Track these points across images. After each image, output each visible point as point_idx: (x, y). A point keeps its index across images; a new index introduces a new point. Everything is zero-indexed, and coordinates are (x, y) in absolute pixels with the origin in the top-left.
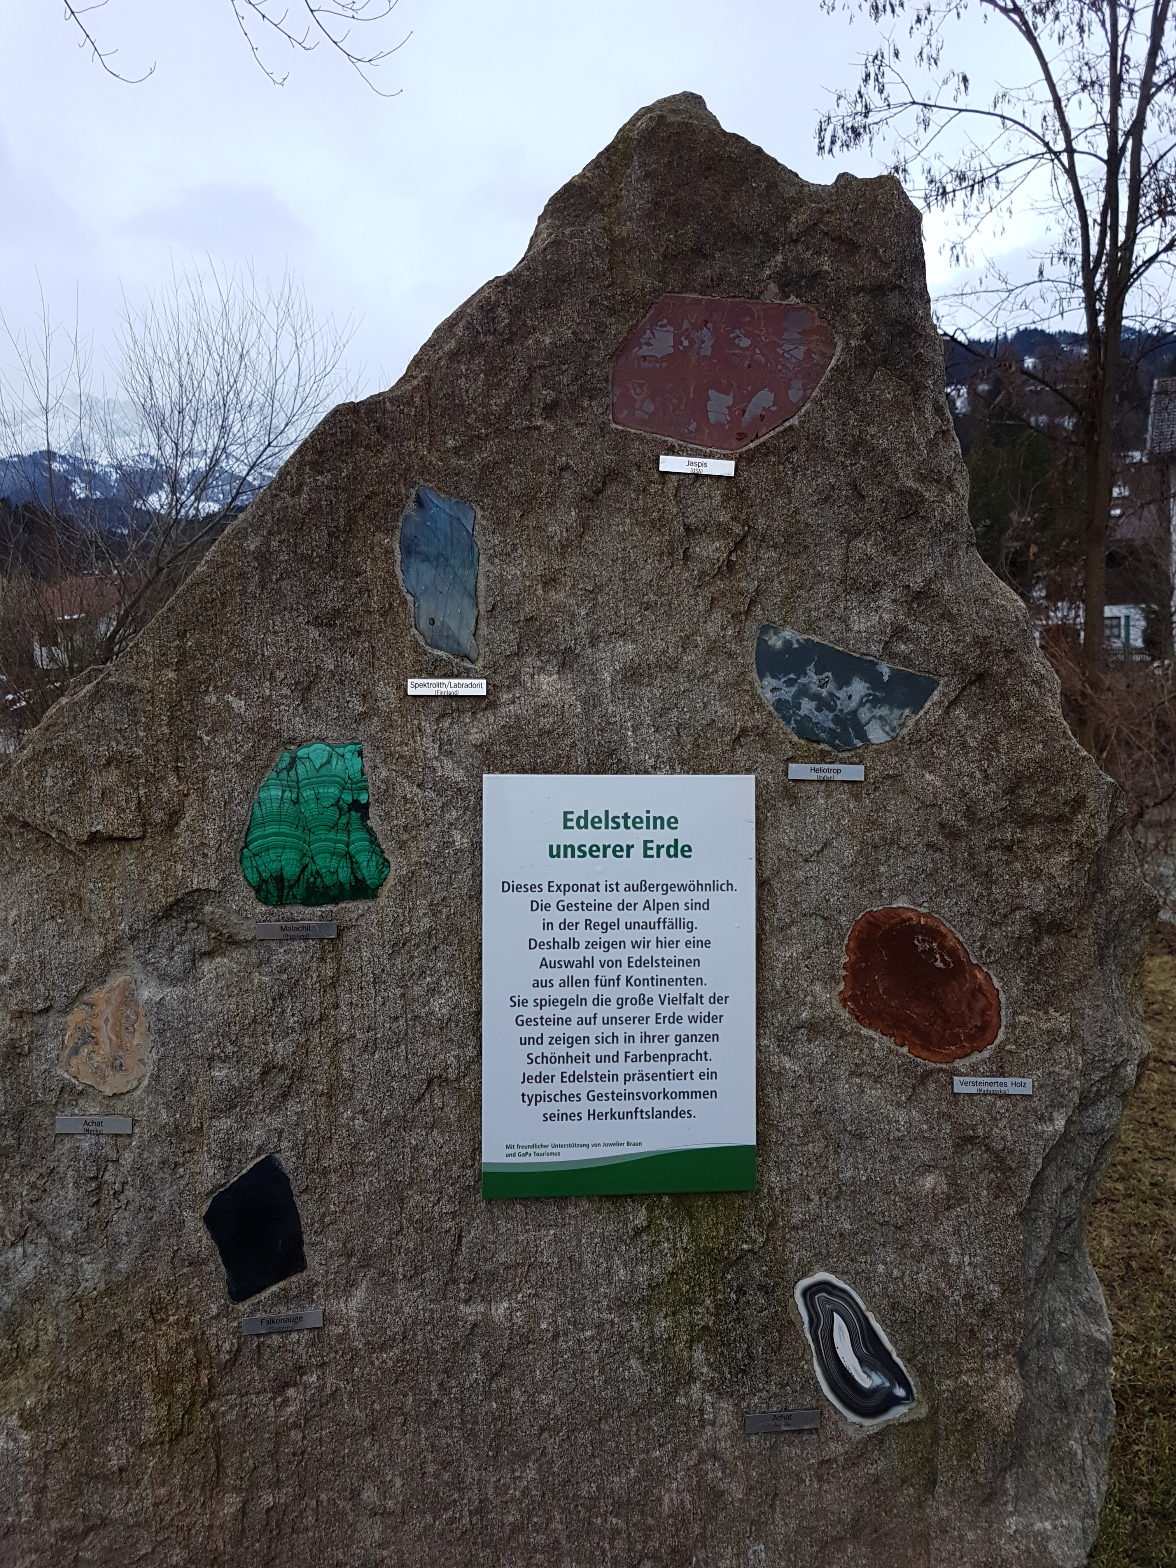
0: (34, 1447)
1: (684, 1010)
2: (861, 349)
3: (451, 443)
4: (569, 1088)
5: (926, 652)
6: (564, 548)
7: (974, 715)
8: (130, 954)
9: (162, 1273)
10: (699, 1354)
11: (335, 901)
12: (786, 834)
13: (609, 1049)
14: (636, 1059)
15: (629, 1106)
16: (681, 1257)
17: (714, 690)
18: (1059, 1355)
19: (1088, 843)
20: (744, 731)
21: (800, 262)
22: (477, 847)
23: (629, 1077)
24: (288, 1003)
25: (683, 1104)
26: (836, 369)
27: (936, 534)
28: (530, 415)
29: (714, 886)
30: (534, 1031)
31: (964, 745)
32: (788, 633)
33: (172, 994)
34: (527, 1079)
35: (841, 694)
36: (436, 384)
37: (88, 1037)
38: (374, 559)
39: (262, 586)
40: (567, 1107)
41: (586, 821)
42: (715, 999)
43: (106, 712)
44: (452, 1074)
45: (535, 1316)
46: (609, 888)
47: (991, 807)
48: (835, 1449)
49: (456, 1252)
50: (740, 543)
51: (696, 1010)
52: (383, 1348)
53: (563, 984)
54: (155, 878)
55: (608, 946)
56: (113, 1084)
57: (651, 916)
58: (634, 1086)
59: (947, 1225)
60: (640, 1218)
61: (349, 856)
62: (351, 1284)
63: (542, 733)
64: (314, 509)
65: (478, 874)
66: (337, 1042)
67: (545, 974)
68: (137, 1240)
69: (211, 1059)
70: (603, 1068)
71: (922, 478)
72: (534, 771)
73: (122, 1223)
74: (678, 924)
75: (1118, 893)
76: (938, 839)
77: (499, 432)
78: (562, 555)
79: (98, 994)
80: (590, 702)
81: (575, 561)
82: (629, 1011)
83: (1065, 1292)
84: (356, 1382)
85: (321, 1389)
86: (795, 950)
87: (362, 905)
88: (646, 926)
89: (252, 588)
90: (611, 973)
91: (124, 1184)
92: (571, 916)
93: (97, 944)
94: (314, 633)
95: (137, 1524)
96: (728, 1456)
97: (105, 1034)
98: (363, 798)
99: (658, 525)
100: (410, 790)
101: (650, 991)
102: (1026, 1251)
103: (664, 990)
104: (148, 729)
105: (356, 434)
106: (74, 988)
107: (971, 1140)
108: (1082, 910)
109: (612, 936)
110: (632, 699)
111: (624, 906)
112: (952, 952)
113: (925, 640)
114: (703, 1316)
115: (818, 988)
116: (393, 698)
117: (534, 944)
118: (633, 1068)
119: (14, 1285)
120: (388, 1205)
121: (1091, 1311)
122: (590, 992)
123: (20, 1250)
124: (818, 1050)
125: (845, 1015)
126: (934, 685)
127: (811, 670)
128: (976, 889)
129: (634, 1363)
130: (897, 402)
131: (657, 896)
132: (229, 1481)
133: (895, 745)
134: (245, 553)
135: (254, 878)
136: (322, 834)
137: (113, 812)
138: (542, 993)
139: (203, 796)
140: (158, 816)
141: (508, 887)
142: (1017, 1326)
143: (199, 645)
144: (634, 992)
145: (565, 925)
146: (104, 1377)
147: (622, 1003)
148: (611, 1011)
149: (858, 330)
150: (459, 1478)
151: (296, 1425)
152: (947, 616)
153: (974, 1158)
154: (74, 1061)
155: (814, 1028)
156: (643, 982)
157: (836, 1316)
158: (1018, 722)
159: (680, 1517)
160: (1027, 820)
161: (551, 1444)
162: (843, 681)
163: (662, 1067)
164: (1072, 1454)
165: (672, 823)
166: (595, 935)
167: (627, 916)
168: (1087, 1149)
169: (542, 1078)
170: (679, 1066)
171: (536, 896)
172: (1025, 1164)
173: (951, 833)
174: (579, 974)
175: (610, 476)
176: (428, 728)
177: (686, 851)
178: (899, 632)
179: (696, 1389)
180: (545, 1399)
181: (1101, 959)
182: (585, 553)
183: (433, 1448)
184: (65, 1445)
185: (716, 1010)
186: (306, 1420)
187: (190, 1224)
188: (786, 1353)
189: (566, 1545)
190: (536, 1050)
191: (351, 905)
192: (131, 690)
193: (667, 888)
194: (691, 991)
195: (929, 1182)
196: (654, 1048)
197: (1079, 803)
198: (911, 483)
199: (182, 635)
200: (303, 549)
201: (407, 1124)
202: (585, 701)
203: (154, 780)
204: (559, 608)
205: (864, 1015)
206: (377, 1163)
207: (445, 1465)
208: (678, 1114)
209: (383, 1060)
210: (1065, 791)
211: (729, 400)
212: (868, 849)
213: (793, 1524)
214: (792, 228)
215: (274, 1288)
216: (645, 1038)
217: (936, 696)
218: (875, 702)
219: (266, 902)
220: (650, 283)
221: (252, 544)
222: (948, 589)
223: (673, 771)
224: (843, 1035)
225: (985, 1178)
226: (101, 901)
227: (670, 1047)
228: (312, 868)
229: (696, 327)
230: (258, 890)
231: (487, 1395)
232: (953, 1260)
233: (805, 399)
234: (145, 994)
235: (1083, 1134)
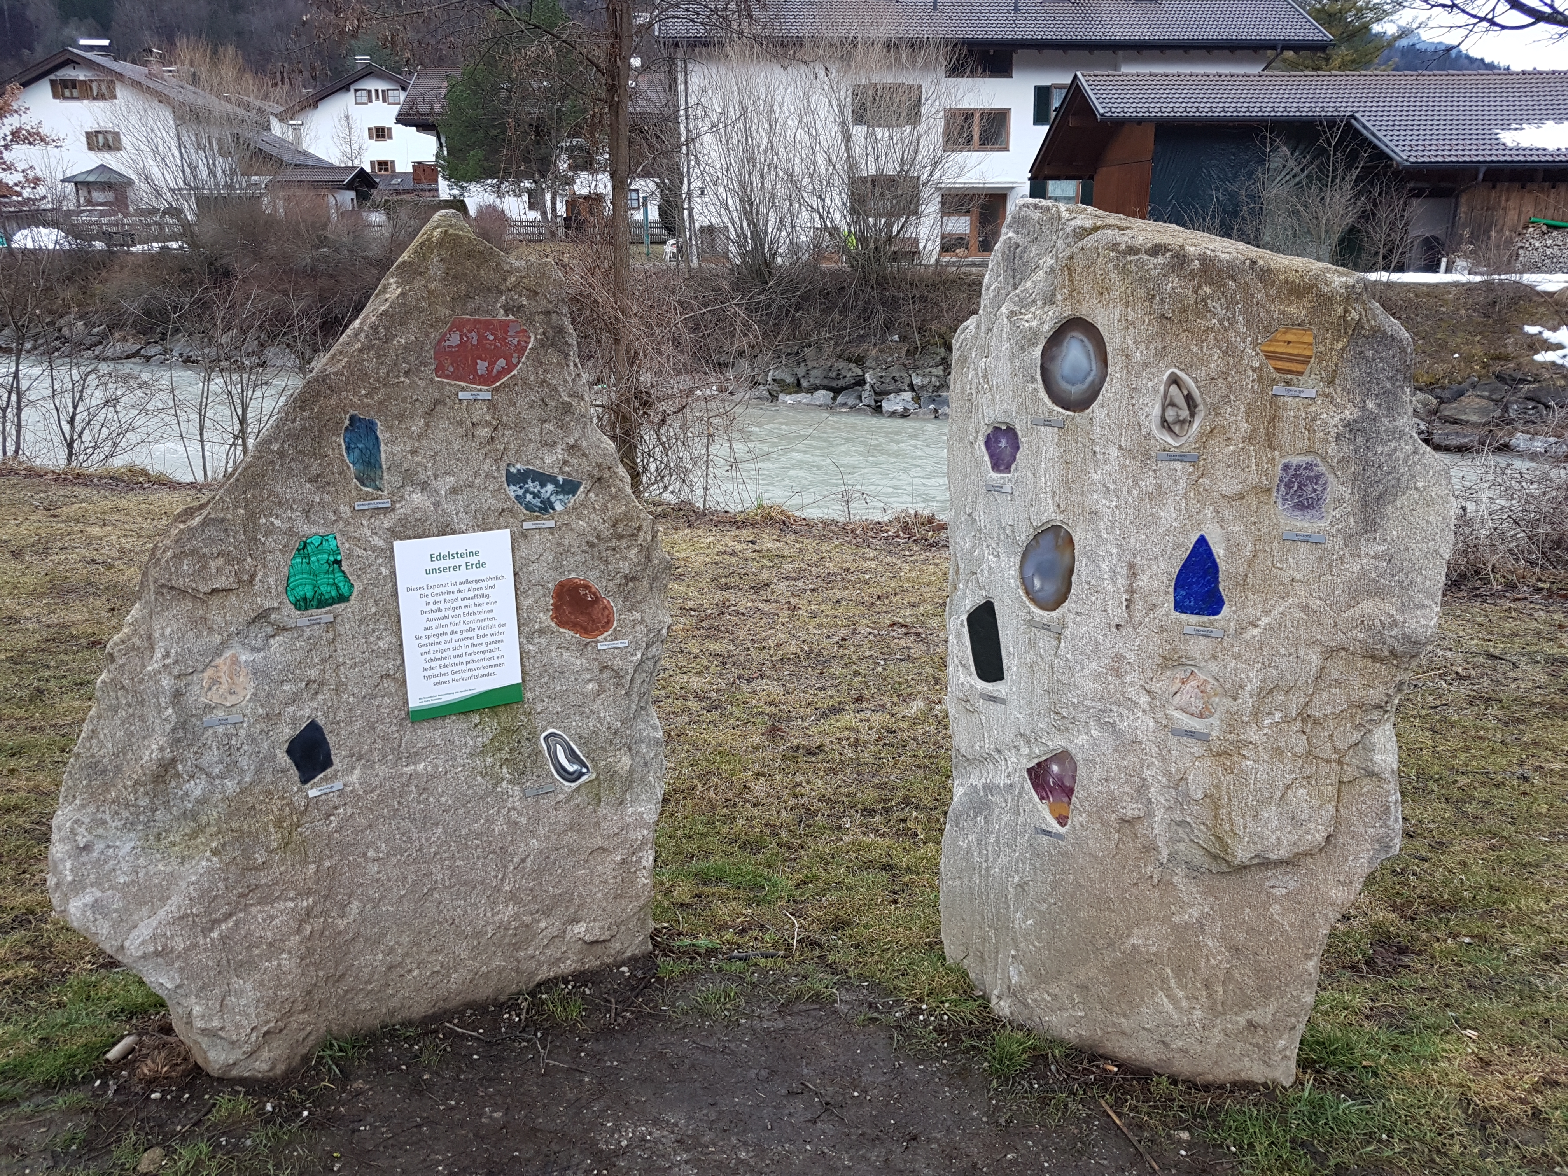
0: (221, 862)
1: (488, 632)
2: (542, 340)
3: (363, 392)
4: (443, 671)
5: (577, 471)
6: (419, 437)
7: (597, 495)
8: (235, 641)
9: (269, 778)
10: (504, 770)
11: (331, 605)
12: (523, 553)
13: (459, 652)
14: (470, 654)
15: (469, 674)
16: (495, 732)
17: (489, 494)
18: (643, 746)
19: (644, 544)
20: (503, 510)
21: (513, 300)
22: (393, 574)
23: (467, 663)
24: (314, 653)
25: (491, 670)
26: (531, 349)
27: (577, 419)
28: (398, 377)
29: (496, 578)
30: (426, 649)
31: (594, 508)
32: (518, 466)
33: (258, 656)
34: (425, 670)
35: (543, 491)
36: (353, 365)
37: (216, 681)
38: (333, 449)
39: (282, 466)
40: (443, 679)
41: (440, 557)
42: (500, 625)
43: (211, 531)
44: (391, 673)
45: (436, 766)
46: (453, 584)
47: (607, 533)
48: (561, 797)
49: (400, 746)
50: (496, 429)
51: (493, 631)
52: (371, 792)
53: (437, 628)
54: (246, 606)
55: (454, 609)
56: (231, 700)
57: (471, 594)
58: (470, 666)
59: (599, 702)
60: (477, 719)
61: (335, 584)
62: (353, 768)
63: (416, 520)
64: (304, 428)
65: (395, 585)
66: (338, 666)
67: (429, 624)
68: (252, 767)
69: (282, 682)
70: (457, 660)
71: (570, 396)
72: (415, 538)
73: (243, 762)
74: (483, 596)
75: (656, 562)
76: (586, 548)
77: (385, 385)
78: (419, 440)
79: (219, 661)
80: (437, 504)
81: (425, 442)
82: (465, 635)
83: (644, 722)
84: (361, 809)
85: (345, 814)
86: (530, 601)
87: (343, 605)
88: (470, 598)
89: (277, 467)
90: (456, 620)
91: (242, 744)
92: (437, 599)
93: (217, 639)
94: (309, 486)
95: (274, 884)
96: (519, 808)
97: (224, 680)
98: (339, 558)
99: (460, 423)
100: (361, 552)
101: (473, 626)
102: (629, 708)
103: (479, 624)
104: (234, 537)
105: (319, 391)
106: (207, 660)
107: (605, 667)
108: (644, 570)
109: (455, 604)
110: (454, 501)
111: (459, 591)
112: (594, 594)
113: (576, 466)
114: (505, 754)
115: (541, 615)
116: (348, 512)
117: (423, 612)
118: (469, 658)
119: (192, 799)
120: (368, 732)
121: (654, 728)
122: (448, 630)
123: (192, 782)
124: (543, 641)
125: (553, 625)
126: (581, 484)
127: (529, 481)
128: (602, 567)
129: (479, 778)
130: (559, 363)
131: (474, 585)
132: (311, 859)
133: (567, 511)
134: (272, 452)
135: (293, 599)
136: (322, 576)
137: (224, 578)
138: (428, 633)
139: (265, 566)
140: (246, 577)
141: (409, 589)
142: (628, 736)
143: (253, 496)
144: (467, 627)
145: (435, 603)
146: (250, 827)
147: (462, 632)
148: (459, 636)
149: (540, 331)
150: (410, 838)
151: (336, 831)
152: (584, 455)
153: (607, 674)
154: (209, 694)
155: (541, 632)
156: (469, 622)
157: (558, 746)
158: (614, 497)
159: (503, 834)
160: (620, 537)
161: (447, 817)
162: (543, 485)
163: (481, 656)
164: (650, 782)
165: (477, 553)
166: (448, 605)
167: (461, 595)
168: (650, 664)
169: (431, 668)
170: (488, 655)
171: (422, 592)
172: (627, 673)
173: (591, 545)
174: (443, 622)
175: (437, 402)
176: (365, 523)
177: (483, 565)
178: (565, 463)
179: (504, 784)
180: (443, 799)
181: (651, 589)
182: (428, 438)
183: (398, 828)
184: (234, 859)
185: (501, 630)
186: (340, 828)
187: (280, 755)
188: (539, 764)
189: (457, 855)
190: (428, 657)
191: (337, 606)
192: (223, 520)
193: (477, 582)
194: (490, 623)
195: (590, 686)
196: (477, 649)
197: (640, 528)
198: (566, 399)
199: (245, 492)
200: (300, 447)
201: (373, 697)
202: (434, 504)
203: (241, 561)
204: (419, 464)
205: (561, 624)
206: (361, 715)
207: (403, 834)
208: (489, 674)
209: (360, 671)
210: (634, 524)
211: (486, 364)
212: (558, 555)
213: (547, 829)
214: (508, 284)
215: (321, 776)
216: (473, 645)
217: (582, 489)
218: (557, 493)
219: (300, 610)
220: (448, 312)
221: (275, 447)
222: (584, 443)
223: (474, 531)
224: (553, 633)
225: (612, 681)
226: (219, 619)
227: (484, 648)
228: (319, 592)
229: (470, 332)
230: (295, 605)
231: (419, 803)
232: (602, 715)
233: (519, 362)
234: (243, 658)
235: (648, 659)
